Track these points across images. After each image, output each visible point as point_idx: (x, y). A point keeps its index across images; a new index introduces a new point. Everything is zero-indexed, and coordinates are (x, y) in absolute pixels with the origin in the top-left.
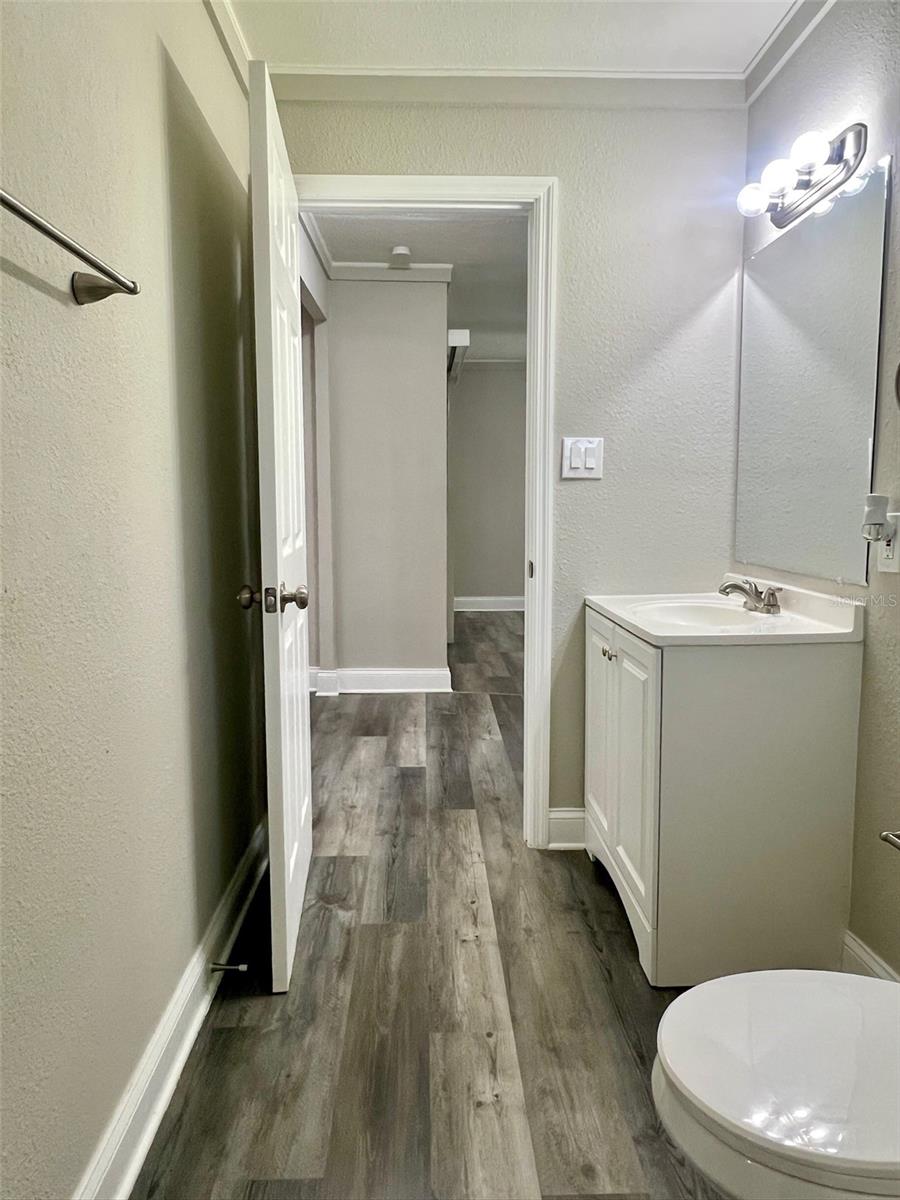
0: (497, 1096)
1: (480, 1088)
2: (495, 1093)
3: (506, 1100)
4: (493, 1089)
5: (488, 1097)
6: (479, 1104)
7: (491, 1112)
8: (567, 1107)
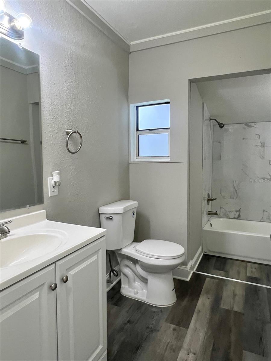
0: (188, 354)
1: (192, 358)
2: (188, 355)
3: (186, 352)
4: (189, 357)
5: (191, 355)
6: (194, 354)
7: (192, 350)
8: (170, 344)
